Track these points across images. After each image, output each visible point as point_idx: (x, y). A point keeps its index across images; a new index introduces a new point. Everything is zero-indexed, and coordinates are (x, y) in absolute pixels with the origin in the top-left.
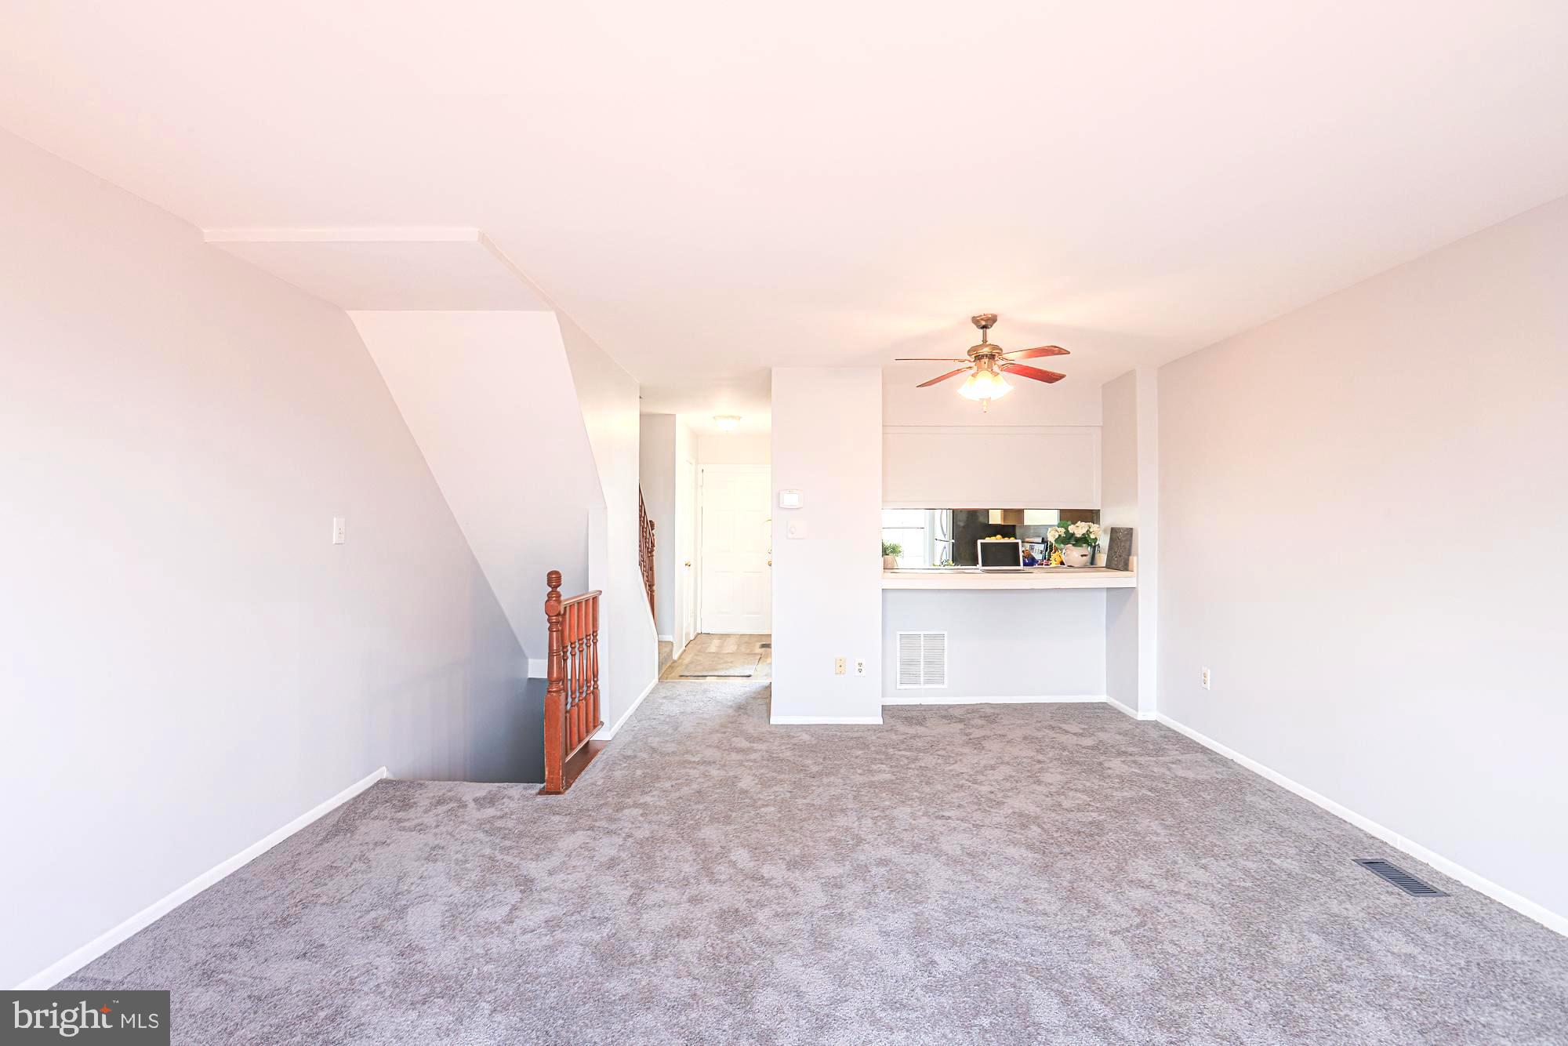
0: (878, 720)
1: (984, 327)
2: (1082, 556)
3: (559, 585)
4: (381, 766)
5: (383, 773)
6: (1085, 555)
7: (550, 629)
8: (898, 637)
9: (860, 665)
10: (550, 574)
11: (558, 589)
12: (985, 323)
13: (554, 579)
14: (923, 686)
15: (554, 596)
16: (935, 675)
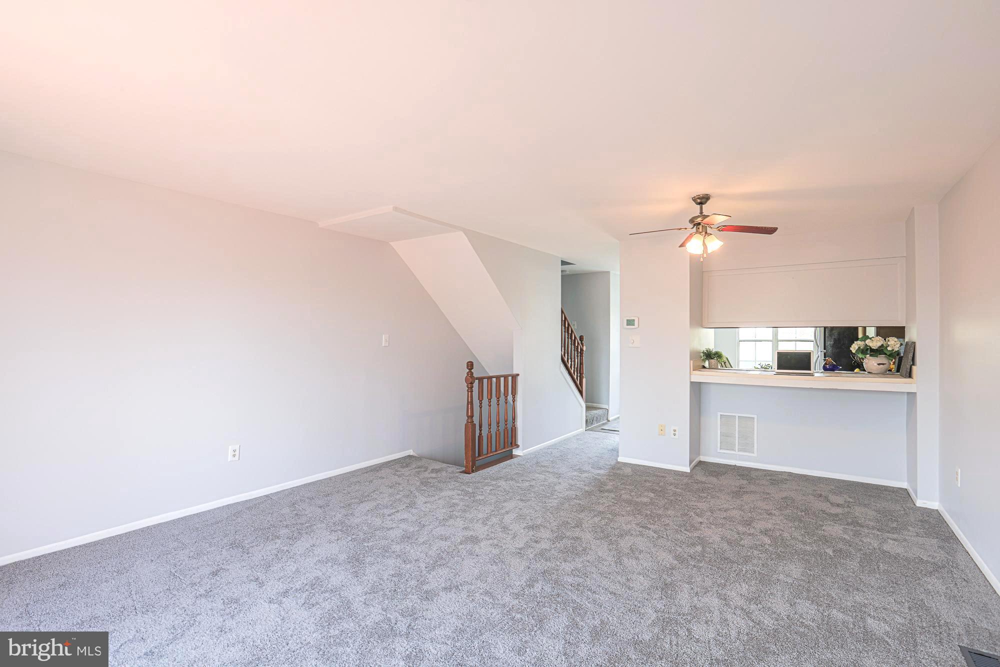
0: (687, 469)
1: (701, 204)
2: (879, 364)
3: (472, 369)
4: (410, 449)
5: (411, 452)
6: (883, 364)
7: (468, 390)
8: (719, 417)
9: (675, 431)
10: (468, 363)
11: (472, 371)
12: (702, 200)
13: (470, 365)
14: (737, 453)
15: (470, 374)
16: (747, 446)
